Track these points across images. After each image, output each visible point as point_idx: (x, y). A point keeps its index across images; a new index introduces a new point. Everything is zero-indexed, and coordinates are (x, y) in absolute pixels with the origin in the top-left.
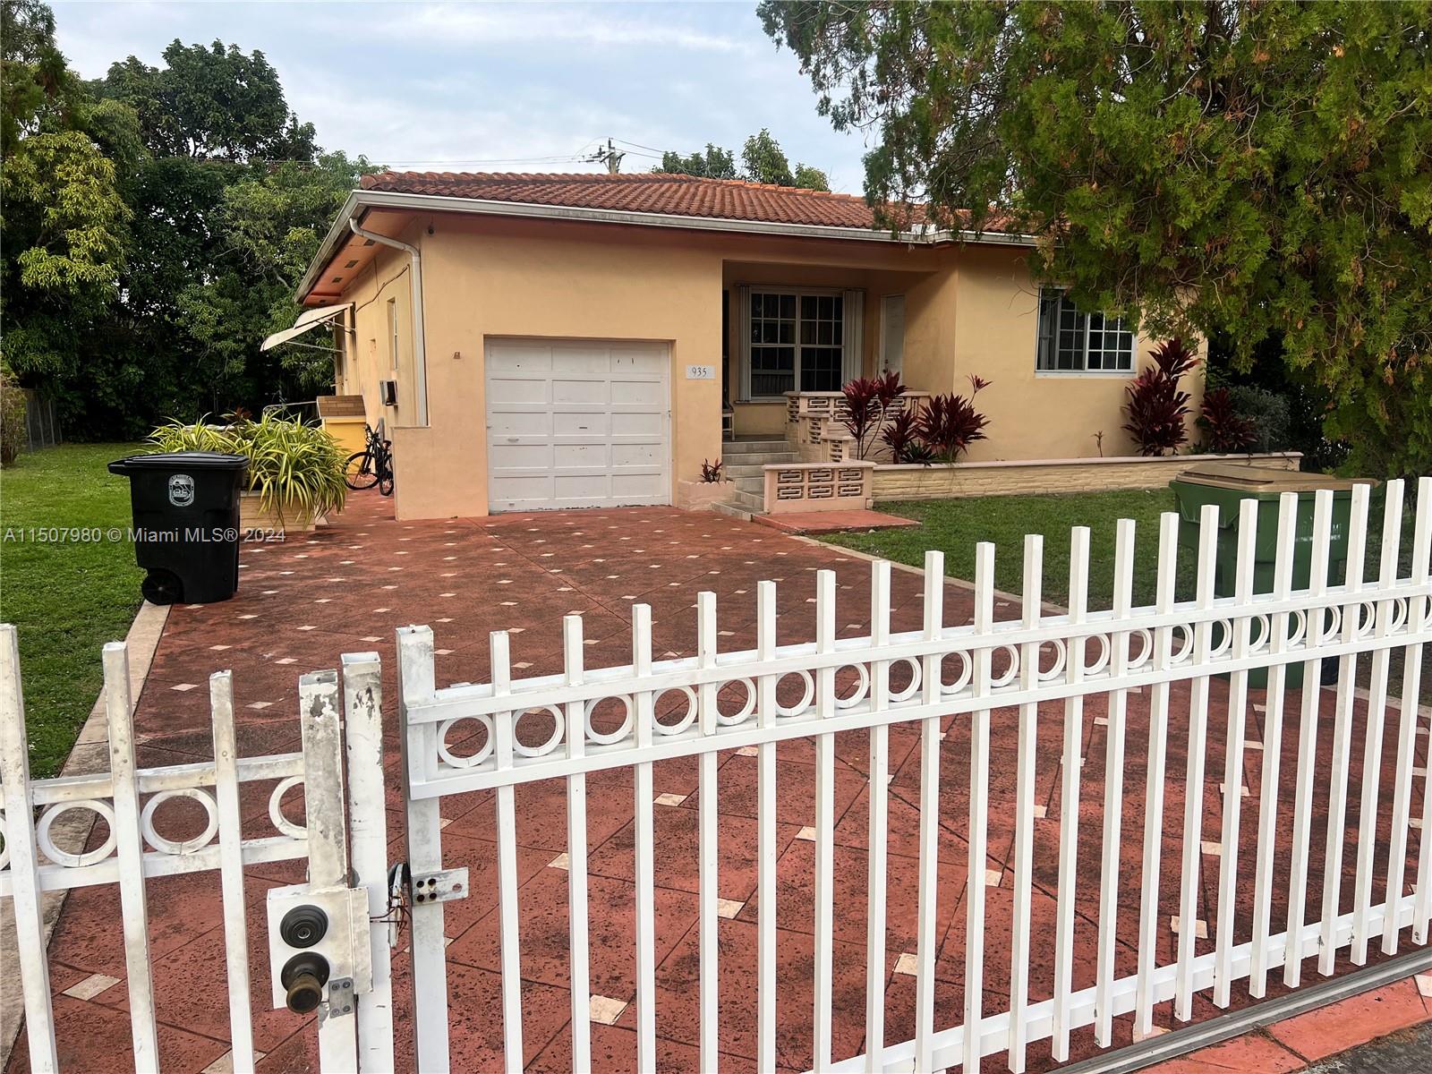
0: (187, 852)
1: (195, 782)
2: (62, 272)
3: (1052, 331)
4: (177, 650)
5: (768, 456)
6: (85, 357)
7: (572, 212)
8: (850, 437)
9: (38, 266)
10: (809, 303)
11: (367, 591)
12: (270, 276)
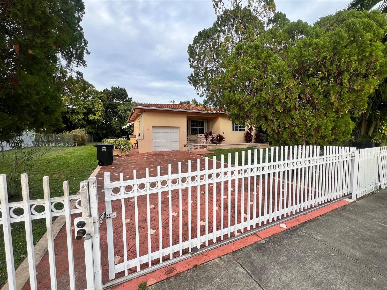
0: (60, 212)
1: (61, 200)
3: (234, 126)
4: (101, 173)
5: (193, 143)
6: (98, 130)
7: (165, 109)
8: (205, 140)
9: (91, 117)
10: (199, 122)
11: (131, 164)
12: (124, 118)
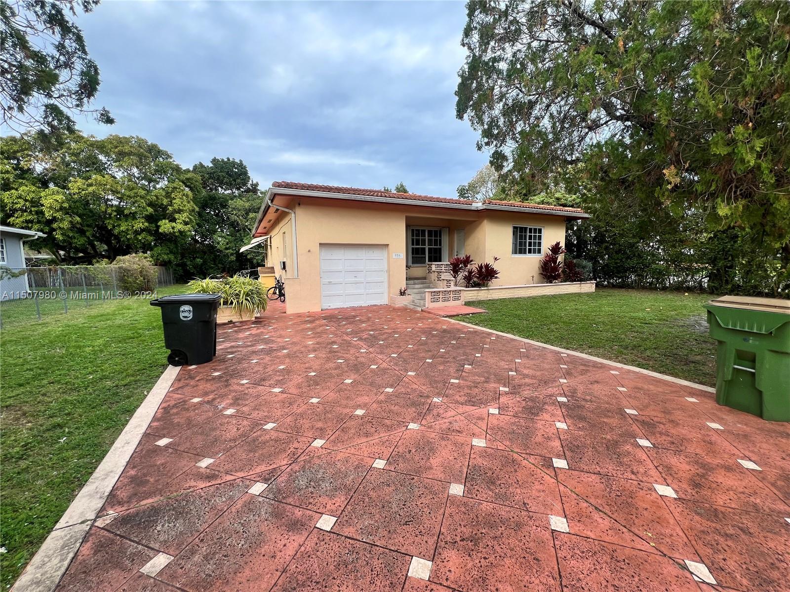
2: (173, 228)
3: (516, 241)
6: (183, 256)
8: (453, 278)
10: (430, 232)
12: (244, 230)
